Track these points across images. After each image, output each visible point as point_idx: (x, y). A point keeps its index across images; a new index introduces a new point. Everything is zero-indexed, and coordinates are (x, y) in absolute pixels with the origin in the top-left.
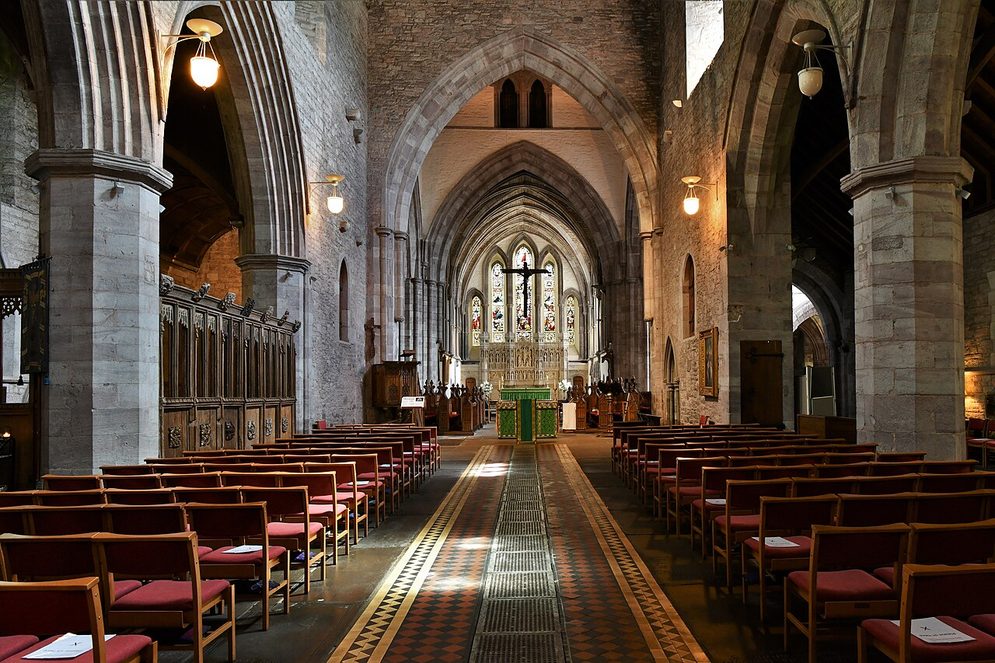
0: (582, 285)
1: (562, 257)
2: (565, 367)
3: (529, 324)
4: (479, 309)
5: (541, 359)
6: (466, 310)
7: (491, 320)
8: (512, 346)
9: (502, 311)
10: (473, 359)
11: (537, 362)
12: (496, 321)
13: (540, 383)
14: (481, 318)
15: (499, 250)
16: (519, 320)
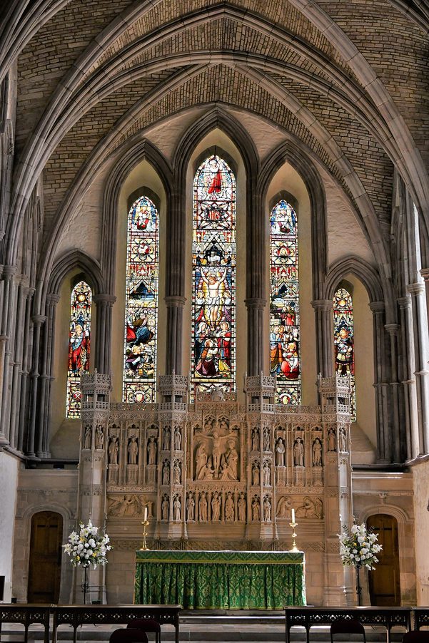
0: (381, 247)
1: (324, 174)
2: (342, 483)
3: (228, 360)
4: (88, 314)
5: (267, 456)
6: (49, 311)
7: (118, 347)
8: (178, 414)
9: (152, 322)
10: (61, 455)
11: (257, 466)
12: (136, 350)
13: (267, 534)
14: (92, 342)
15: (151, 153)
16: (198, 348)
